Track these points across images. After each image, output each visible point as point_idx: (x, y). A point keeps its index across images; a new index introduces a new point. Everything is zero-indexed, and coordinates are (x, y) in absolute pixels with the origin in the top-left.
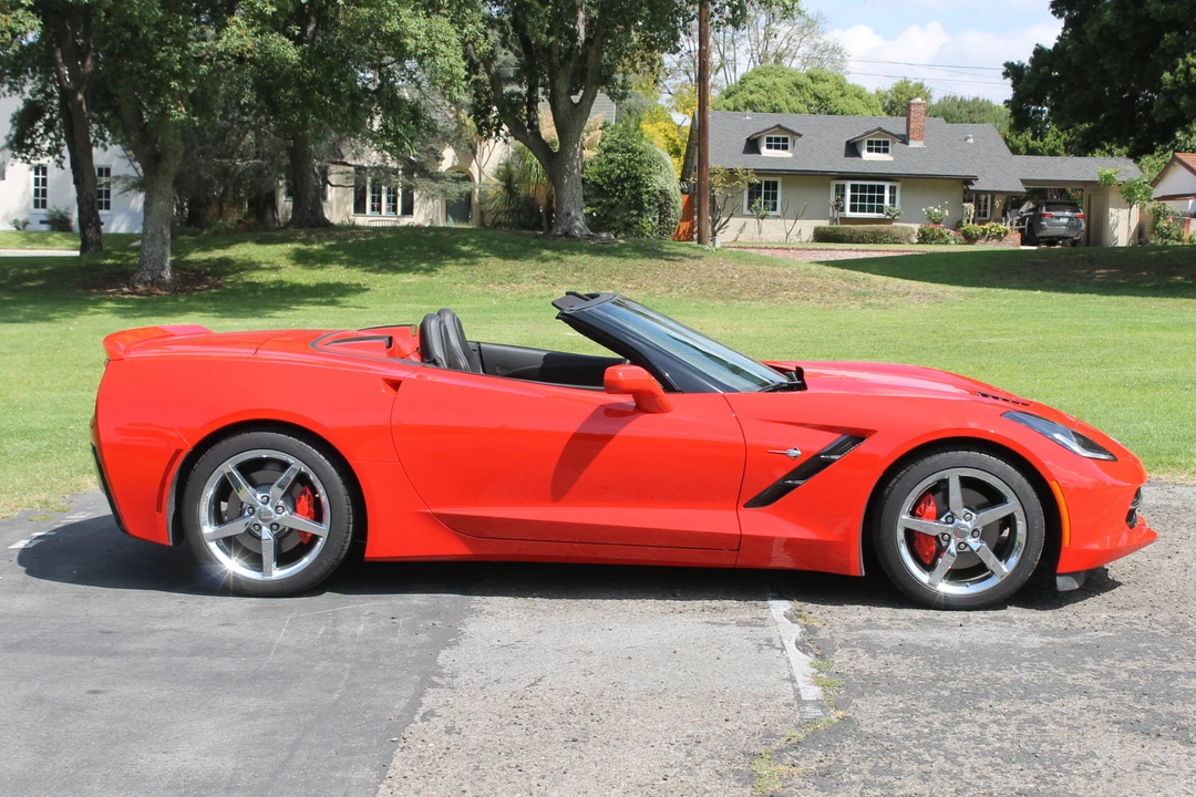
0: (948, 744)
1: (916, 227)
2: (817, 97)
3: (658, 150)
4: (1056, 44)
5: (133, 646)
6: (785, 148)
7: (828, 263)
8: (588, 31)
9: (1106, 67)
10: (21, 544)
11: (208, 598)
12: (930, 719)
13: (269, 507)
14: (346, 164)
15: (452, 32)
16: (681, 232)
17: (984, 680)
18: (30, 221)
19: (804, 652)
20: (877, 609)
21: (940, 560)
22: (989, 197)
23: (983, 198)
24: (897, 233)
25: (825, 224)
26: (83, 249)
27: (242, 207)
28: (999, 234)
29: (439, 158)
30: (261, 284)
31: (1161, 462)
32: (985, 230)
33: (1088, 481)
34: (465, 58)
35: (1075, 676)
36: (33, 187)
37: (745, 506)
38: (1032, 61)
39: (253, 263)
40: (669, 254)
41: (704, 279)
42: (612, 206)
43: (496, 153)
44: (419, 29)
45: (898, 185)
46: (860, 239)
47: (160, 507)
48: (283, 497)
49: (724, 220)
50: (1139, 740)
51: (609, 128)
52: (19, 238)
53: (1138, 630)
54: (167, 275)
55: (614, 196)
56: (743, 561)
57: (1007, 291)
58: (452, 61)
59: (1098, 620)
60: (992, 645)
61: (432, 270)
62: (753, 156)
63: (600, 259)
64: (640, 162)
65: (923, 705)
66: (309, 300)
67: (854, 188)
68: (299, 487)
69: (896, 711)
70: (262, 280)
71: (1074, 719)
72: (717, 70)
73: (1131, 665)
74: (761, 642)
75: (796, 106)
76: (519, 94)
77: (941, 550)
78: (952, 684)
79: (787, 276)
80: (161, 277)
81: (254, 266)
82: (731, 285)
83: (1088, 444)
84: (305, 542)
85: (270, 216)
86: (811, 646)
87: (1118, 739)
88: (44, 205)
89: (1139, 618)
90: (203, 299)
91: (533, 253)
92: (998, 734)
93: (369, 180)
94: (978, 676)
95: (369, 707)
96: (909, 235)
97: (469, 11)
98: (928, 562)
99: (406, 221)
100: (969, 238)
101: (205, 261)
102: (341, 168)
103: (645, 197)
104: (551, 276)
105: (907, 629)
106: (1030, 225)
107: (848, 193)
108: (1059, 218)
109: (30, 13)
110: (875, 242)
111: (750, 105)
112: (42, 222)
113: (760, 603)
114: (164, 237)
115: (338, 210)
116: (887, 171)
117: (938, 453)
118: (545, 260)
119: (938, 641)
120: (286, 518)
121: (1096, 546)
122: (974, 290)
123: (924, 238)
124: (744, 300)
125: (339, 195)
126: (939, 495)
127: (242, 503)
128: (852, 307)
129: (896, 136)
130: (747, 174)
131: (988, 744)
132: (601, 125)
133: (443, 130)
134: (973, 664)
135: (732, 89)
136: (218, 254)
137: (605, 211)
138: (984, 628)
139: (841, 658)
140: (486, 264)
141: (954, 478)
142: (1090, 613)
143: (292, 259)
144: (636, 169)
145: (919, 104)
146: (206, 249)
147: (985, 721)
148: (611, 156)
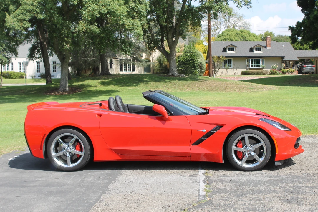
0: (235, 206)
1: (269, 70)
2: (242, 37)
3: (199, 52)
4: (302, 21)
5: (31, 185)
6: (233, 50)
7: (242, 81)
8: (176, 22)
9: (316, 26)
10: (10, 159)
11: (54, 172)
12: (232, 200)
13: (69, 149)
14: (117, 59)
15: (139, 23)
16: (206, 74)
17: (250, 189)
18: (36, 76)
19: (204, 183)
20: (227, 172)
21: (244, 158)
22: (289, 62)
23: (287, 62)
24: (264, 72)
25: (245, 70)
26: (47, 83)
27: (91, 70)
28: (292, 71)
29: (142, 56)
30: (91, 91)
31: (316, 131)
32: (288, 71)
33: (284, 136)
34: (142, 30)
35: (275, 188)
36: (36, 67)
37: (192, 145)
38: (296, 25)
39: (90, 85)
40: (199, 80)
41: (208, 86)
42: (187, 67)
43: (156, 54)
44: (129, 23)
45: (264, 59)
46: (254, 74)
47: (41, 149)
48: (72, 145)
49: (218, 70)
50: (286, 204)
51: (186, 47)
52: (33, 81)
53: (295, 175)
54: (67, 89)
55: (188, 64)
56: (192, 159)
57: (290, 87)
58: (139, 31)
59: (286, 173)
60: (255, 180)
61: (136, 86)
62: (225, 53)
63: (181, 81)
64: (194, 55)
65: (232, 196)
66: (104, 94)
67: (252, 61)
68: (76, 143)
69: (224, 198)
70: (92, 90)
71: (271, 199)
72: (216, 30)
73: (291, 185)
74: (194, 180)
75: (237, 39)
76: (159, 39)
77: (244, 155)
78: (241, 191)
79: (230, 84)
80: (65, 89)
81: (90, 86)
82: (215, 87)
83: (283, 126)
84: (78, 157)
85: (97, 73)
86: (206, 181)
87: (281, 204)
88: (39, 72)
89: (297, 172)
90: (76, 95)
91: (163, 80)
92: (249, 203)
93: (123, 62)
94: (249, 188)
95: (87, 199)
96: (267, 73)
97: (142, 17)
98: (241, 159)
99: (133, 73)
100: (284, 73)
101: (77, 85)
102: (116, 60)
103: (196, 65)
104: (168, 86)
105: (234, 176)
106: (300, 69)
107: (251, 62)
108: (308, 67)
109: (28, 22)
110: (258, 75)
111: (225, 39)
112: (39, 76)
113: (197, 170)
114: (66, 79)
115: (116, 71)
116: (261, 56)
117: (242, 130)
118: (166, 82)
119: (241, 179)
120: (73, 151)
121: (286, 154)
122: (281, 87)
123: (271, 73)
124: (219, 91)
125: (116, 67)
126: (243, 141)
127: (62, 147)
128: (247, 92)
129: (263, 46)
130: (223, 58)
131: (245, 206)
132: (184, 46)
133: (142, 49)
134: (248, 185)
135: (220, 35)
136: (81, 83)
137: (185, 69)
138: (254, 176)
139: (213, 185)
140: (151, 84)
141: (246, 136)
142: (285, 171)
143: (100, 84)
144: (193, 57)
145: (269, 38)
146: (78, 82)
147: (247, 200)
148: (186, 54)
